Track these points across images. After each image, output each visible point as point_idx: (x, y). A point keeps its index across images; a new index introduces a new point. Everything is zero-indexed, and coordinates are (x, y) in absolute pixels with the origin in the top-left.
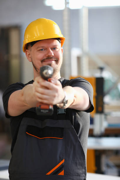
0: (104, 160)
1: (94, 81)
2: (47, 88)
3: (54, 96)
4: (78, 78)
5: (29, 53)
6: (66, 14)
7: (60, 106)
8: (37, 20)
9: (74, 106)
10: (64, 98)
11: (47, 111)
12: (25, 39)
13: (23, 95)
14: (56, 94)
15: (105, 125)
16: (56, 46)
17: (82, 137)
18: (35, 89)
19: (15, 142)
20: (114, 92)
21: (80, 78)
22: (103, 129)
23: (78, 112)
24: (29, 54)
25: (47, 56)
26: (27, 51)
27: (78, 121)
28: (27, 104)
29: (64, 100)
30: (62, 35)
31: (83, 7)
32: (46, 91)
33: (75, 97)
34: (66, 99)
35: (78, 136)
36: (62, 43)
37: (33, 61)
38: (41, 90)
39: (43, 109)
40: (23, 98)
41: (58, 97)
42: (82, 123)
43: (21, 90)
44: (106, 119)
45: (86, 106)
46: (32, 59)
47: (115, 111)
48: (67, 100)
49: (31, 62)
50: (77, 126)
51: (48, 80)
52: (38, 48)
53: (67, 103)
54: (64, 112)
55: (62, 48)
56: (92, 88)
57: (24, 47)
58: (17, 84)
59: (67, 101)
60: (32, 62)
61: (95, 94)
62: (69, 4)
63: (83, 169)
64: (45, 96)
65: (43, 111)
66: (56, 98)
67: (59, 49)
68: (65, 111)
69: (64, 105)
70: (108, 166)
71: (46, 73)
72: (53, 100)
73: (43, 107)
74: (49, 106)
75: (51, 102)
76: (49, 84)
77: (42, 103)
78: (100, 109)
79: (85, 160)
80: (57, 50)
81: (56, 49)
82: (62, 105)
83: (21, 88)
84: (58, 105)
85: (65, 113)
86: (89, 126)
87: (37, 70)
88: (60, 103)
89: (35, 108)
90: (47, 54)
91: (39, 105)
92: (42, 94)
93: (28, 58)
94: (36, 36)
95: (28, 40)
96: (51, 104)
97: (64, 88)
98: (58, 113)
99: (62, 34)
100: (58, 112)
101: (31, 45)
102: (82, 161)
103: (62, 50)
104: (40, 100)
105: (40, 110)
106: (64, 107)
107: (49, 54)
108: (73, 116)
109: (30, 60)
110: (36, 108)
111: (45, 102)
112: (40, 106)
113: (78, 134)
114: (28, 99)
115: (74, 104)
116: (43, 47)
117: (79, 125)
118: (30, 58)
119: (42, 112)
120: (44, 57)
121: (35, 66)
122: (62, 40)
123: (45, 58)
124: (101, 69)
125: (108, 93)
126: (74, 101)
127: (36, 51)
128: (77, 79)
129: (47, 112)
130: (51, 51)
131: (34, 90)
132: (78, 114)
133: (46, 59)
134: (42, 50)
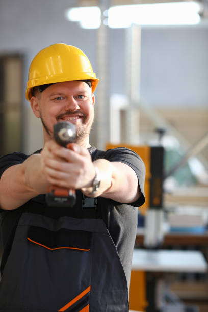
0: (162, 290)
1: (147, 153)
2: (65, 160)
3: (78, 174)
4: (120, 149)
5: (36, 103)
6: (102, 35)
7: (87, 191)
8: (51, 46)
9: (110, 193)
10: (95, 178)
11: (65, 200)
12: (30, 79)
13: (24, 172)
14: (81, 171)
15: (165, 228)
16: (83, 92)
17: (123, 249)
18: (45, 161)
19: (9, 254)
20: (182, 172)
21: (122, 148)
22: (160, 237)
23: (118, 207)
24: (37, 105)
25: (67, 109)
26: (32, 99)
27: (116, 222)
28: (32, 188)
29: (94, 180)
30: (95, 74)
31: (133, 25)
32: (64, 165)
33: (113, 177)
34: (98, 179)
35: (116, 247)
36: (93, 87)
37: (43, 117)
38: (54, 163)
39: (58, 197)
40: (24, 179)
41: (84, 174)
42: (124, 226)
43: (20, 164)
44: (166, 218)
45: (132, 195)
46: (41, 113)
47: (183, 205)
48: (99, 181)
49: (40, 119)
50: (115, 230)
51: (68, 146)
52: (51, 95)
53: (99, 187)
54: (93, 205)
55: (93, 95)
56: (143, 166)
57: (29, 93)
58: (15, 154)
59: (99, 184)
60: (42, 119)
61: (149, 175)
62: (109, 19)
63: (123, 304)
64: (61, 174)
65: (59, 199)
66: (81, 177)
67: (88, 98)
68: (95, 204)
69: (95, 190)
70: (168, 300)
71: (64, 135)
72: (75, 181)
73: (58, 192)
74: (69, 192)
75: (72, 184)
76: (69, 153)
77: (56, 186)
78: (156, 201)
79: (127, 288)
80: (85, 99)
81: (83, 97)
82: (91, 189)
83: (22, 162)
84: (84, 189)
85: (96, 206)
86: (136, 231)
87: (49, 132)
88: (87, 186)
89: (45, 195)
90: (68, 106)
91: (51, 188)
92: (57, 170)
93: (34, 112)
94: (50, 74)
95: (36, 81)
96: (73, 188)
97: (95, 161)
98: (83, 207)
99: (94, 72)
100: (84, 204)
101: (40, 89)
102: (122, 290)
103: (93, 98)
104: (53, 181)
105: (52, 197)
106: (95, 192)
107: (71, 107)
108: (109, 213)
109: (39, 115)
110: (47, 196)
111: (62, 183)
112: (53, 191)
113: (115, 244)
114: (32, 179)
115: (111, 190)
116: (60, 94)
117: (118, 229)
118: (38, 110)
119: (57, 201)
120: (61, 110)
121: (46, 125)
122: (93, 83)
123: (64, 112)
124: (161, 132)
125: (172, 173)
126: (112, 185)
127: (48, 99)
128: (118, 149)
129: (65, 202)
130: (75, 102)
131: (43, 164)
132: (118, 209)
133: (66, 114)
134: (59, 98)
